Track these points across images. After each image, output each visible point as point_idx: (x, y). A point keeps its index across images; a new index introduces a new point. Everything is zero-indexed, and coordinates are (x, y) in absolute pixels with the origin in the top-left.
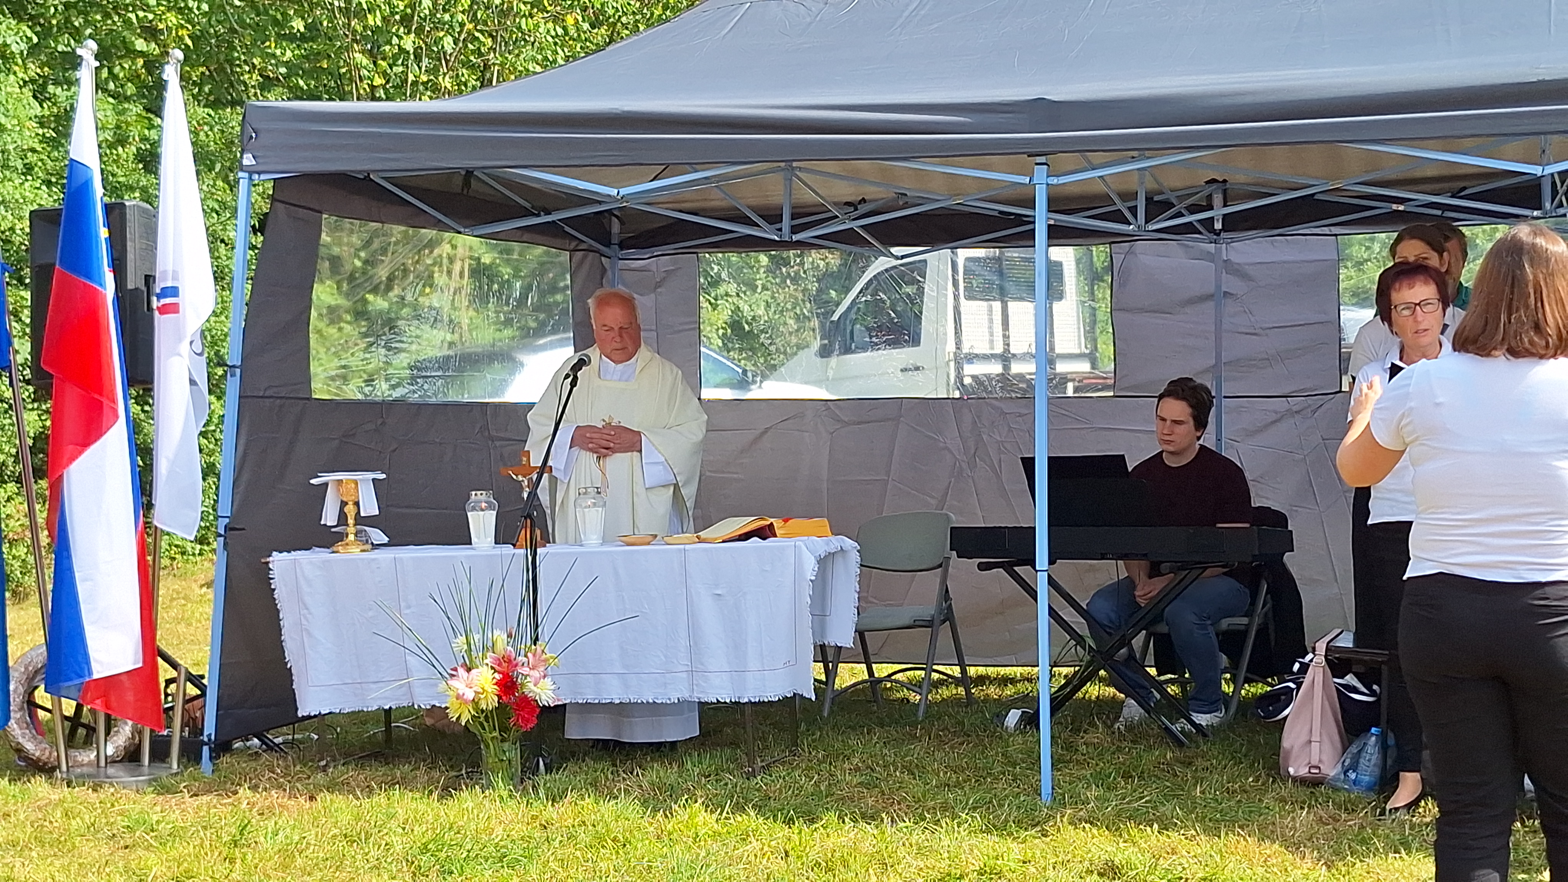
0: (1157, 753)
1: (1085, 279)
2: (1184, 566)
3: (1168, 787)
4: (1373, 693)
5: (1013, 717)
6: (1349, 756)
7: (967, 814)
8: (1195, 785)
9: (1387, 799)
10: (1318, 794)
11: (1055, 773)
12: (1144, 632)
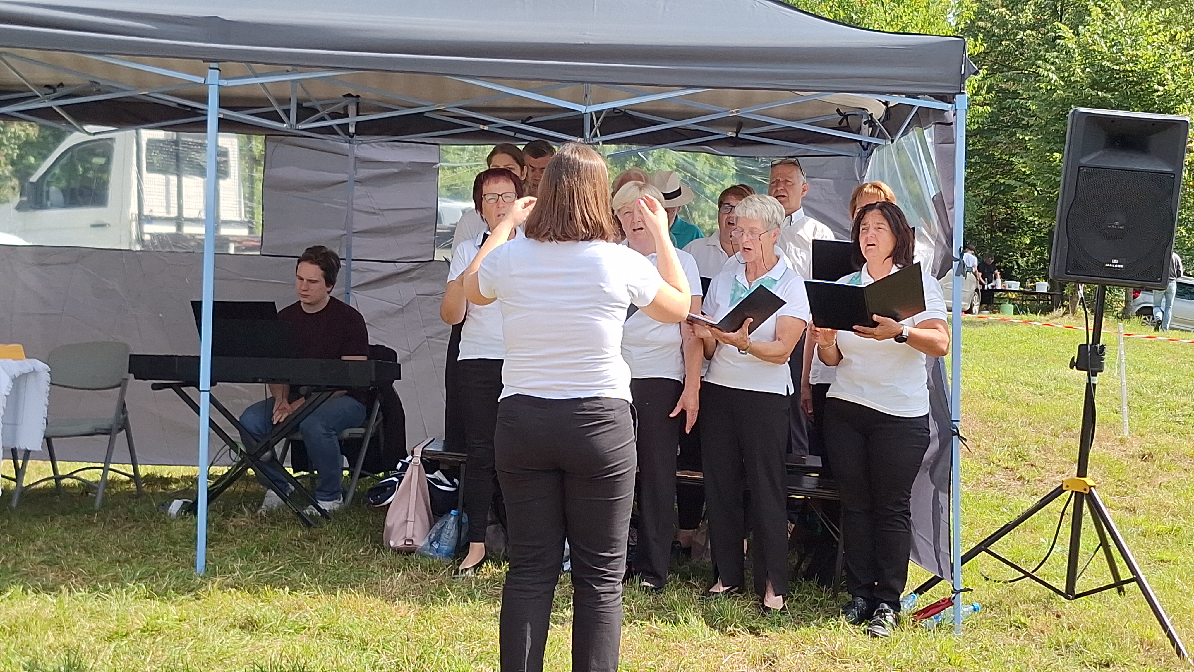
0: (290, 532)
1: (246, 163)
2: (319, 389)
3: (298, 558)
4: (453, 485)
5: (176, 505)
6: (435, 531)
7: (134, 584)
8: (319, 557)
9: (460, 562)
10: (410, 560)
11: (209, 549)
12: (284, 439)
